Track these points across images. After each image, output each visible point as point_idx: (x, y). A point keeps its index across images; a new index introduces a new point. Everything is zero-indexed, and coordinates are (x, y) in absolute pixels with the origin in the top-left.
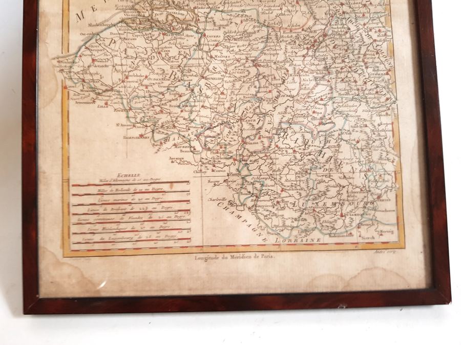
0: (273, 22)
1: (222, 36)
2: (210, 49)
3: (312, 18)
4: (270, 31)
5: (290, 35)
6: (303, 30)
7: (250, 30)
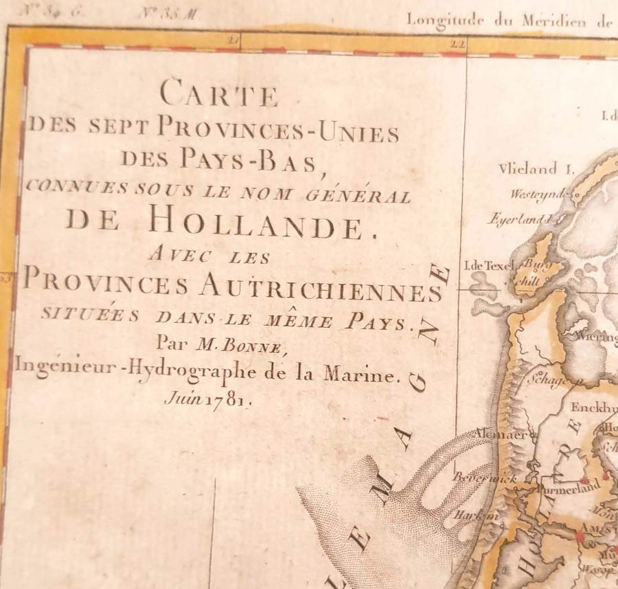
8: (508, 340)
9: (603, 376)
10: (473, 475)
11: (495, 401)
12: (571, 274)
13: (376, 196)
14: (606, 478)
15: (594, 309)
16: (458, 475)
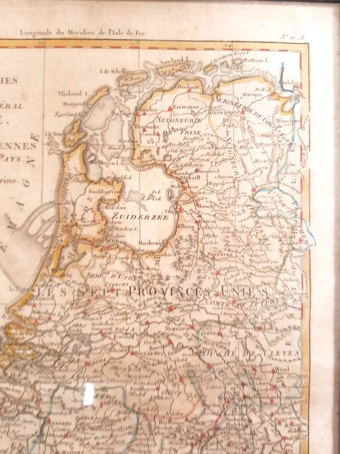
0: (146, 407)
1: (74, 423)
2: (55, 442)
3: (200, 404)
4: (141, 420)
5: (168, 426)
6: (187, 420)
7: (113, 416)
8: (63, 164)
9: (101, 178)
10: (49, 220)
11: (58, 190)
12: (88, 137)
13: (8, 106)
14: (102, 220)
15: (97, 151)
16: (43, 221)
